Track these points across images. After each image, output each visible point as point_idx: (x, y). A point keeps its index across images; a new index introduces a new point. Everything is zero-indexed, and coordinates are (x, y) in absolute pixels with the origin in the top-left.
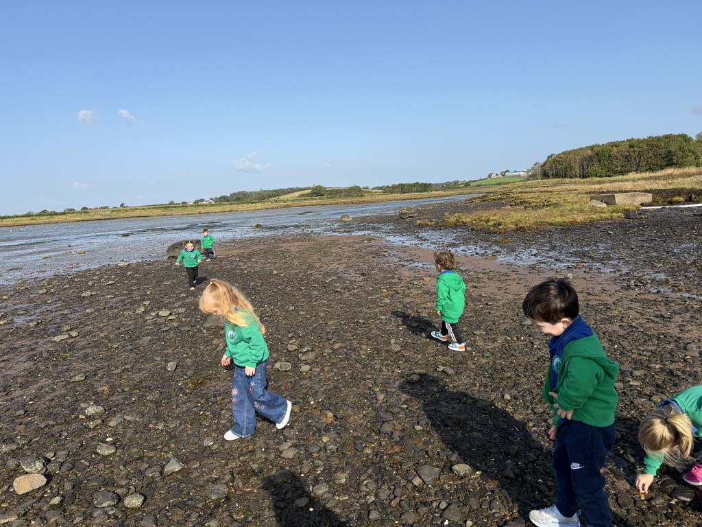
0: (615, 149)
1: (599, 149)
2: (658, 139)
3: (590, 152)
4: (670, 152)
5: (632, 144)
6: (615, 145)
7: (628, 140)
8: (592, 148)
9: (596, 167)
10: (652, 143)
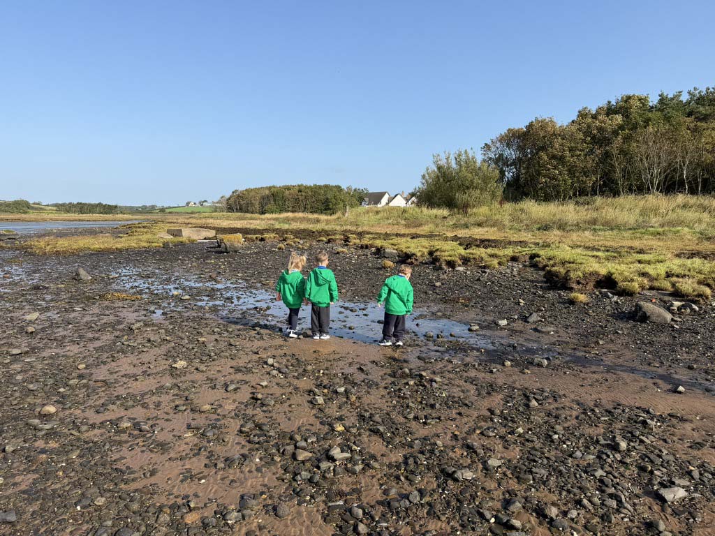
0: (287, 192)
1: (275, 190)
2: (320, 187)
3: (267, 192)
4: (327, 199)
5: (301, 189)
6: (288, 188)
7: (299, 186)
8: (270, 188)
9: (272, 205)
10: (316, 190)
